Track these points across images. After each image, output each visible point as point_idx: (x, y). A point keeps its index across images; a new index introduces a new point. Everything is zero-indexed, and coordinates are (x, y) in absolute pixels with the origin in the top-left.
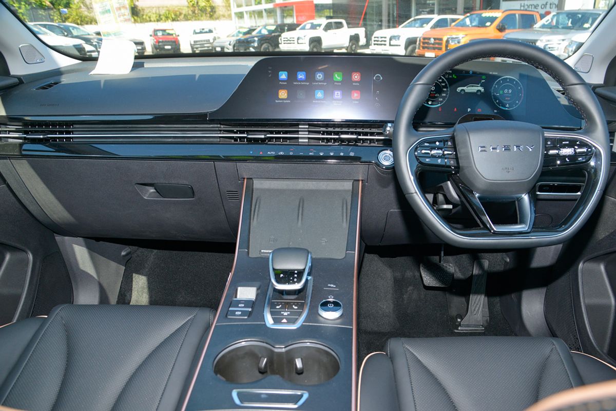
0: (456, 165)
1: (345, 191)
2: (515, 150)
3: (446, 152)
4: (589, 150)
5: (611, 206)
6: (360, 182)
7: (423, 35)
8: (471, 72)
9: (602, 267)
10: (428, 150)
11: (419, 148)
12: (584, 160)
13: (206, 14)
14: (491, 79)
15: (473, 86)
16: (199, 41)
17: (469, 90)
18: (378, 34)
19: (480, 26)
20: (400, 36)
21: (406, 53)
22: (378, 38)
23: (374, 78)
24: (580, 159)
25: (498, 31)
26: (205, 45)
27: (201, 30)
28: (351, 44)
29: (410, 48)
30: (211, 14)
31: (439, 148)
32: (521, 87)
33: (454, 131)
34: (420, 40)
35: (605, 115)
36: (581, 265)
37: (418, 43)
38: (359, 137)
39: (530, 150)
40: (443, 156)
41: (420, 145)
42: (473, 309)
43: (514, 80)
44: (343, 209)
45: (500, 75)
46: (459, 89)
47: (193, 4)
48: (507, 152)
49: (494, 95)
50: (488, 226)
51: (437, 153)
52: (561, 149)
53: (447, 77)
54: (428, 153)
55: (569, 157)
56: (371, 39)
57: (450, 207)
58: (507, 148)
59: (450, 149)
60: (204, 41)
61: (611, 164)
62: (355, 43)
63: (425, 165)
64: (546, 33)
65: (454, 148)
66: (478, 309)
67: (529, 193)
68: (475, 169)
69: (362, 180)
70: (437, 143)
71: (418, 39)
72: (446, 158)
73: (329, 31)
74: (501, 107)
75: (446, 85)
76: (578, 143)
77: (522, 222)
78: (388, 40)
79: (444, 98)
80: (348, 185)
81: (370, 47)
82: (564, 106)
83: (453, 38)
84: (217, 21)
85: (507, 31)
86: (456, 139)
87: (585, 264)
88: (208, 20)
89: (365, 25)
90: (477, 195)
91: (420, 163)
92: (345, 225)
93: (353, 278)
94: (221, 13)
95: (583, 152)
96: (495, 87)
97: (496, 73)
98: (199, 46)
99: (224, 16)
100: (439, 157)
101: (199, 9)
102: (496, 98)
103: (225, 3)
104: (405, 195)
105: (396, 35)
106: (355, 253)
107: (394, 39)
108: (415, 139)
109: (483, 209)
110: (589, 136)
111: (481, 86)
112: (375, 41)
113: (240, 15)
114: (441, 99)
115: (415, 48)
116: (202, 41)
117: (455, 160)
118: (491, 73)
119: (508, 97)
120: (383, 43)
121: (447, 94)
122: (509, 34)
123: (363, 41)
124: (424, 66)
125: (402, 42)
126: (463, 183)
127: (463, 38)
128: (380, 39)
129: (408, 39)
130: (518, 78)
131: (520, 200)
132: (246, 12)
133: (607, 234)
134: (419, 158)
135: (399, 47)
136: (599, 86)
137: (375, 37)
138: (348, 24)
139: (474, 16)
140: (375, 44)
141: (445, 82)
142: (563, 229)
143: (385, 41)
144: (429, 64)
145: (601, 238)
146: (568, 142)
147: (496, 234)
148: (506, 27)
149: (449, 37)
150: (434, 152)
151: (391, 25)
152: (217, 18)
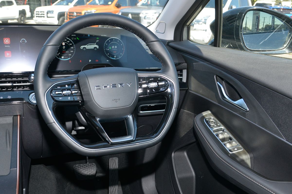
0: (82, 100)
1: (8, 124)
2: (119, 87)
3: (73, 92)
4: (166, 83)
5: (186, 115)
6: (19, 117)
7: (69, 10)
8: (89, 36)
9: (185, 154)
10: (60, 91)
11: (53, 91)
12: (164, 90)
14: (102, 39)
15: (91, 45)
17: (89, 47)
18: (38, 9)
19: (105, 4)
20: (53, 11)
21: (58, 23)
22: (38, 12)
23: (21, 41)
24: (162, 89)
25: (116, 8)
28: (20, 16)
29: (61, 19)
31: (68, 89)
32: (123, 44)
33: (78, 77)
34: (67, 14)
35: (173, 59)
36: (173, 154)
37: (66, 15)
38: (14, 84)
39: (129, 86)
40: (72, 95)
41: (54, 88)
42: (112, 190)
43: (118, 40)
44: (6, 138)
45: (108, 36)
46: (82, 47)
48: (114, 88)
49: (105, 50)
50: (107, 139)
51: (67, 93)
52: (149, 84)
53: (73, 39)
54: (60, 94)
55: (155, 88)
56: (34, 13)
57: (83, 128)
58: (114, 86)
59: (76, 89)
61: (180, 90)
62: (23, 15)
63: (59, 102)
64: (145, 9)
65: (79, 88)
66: (115, 190)
67: (132, 114)
68: (94, 101)
69: (20, 115)
70: (67, 86)
71: (66, 13)
72: (73, 96)
73: (3, 7)
74: (111, 58)
75: (73, 44)
76: (159, 79)
77: (130, 134)
78: (45, 13)
79: (72, 53)
80: (9, 120)
81: (34, 18)
82: (150, 55)
85: (122, 8)
86: (79, 82)
87: (176, 153)
89: (29, 4)
90: (98, 119)
91: (56, 101)
92: (9, 149)
93: (16, 189)
95: (163, 85)
96: (106, 45)
97: (106, 36)
100: (69, 96)
102: (107, 52)
104: (47, 125)
105: (51, 10)
106: (17, 169)
107: (50, 13)
108: (50, 84)
109: (103, 128)
110: (165, 74)
111: (96, 44)
112: (36, 14)
114: (70, 55)
115: (64, 19)
117: (81, 96)
118: (102, 35)
119: (115, 51)
120: (42, 15)
121: (74, 51)
122: (123, 9)
123: (28, 14)
124: (53, 32)
125: (56, 15)
126: (88, 112)
128: (40, 13)
129: (59, 13)
130: (120, 38)
131: (127, 119)
133: (186, 133)
134: (54, 98)
135: (53, 18)
136: (171, 41)
137: (36, 12)
138: (17, 3)
140: (37, 17)
141: (71, 43)
142: (155, 136)
143: (44, 14)
144: (56, 30)
145: (182, 136)
146: (153, 79)
147: (113, 144)
148: (121, 5)
150: (65, 92)
151: (47, 3)
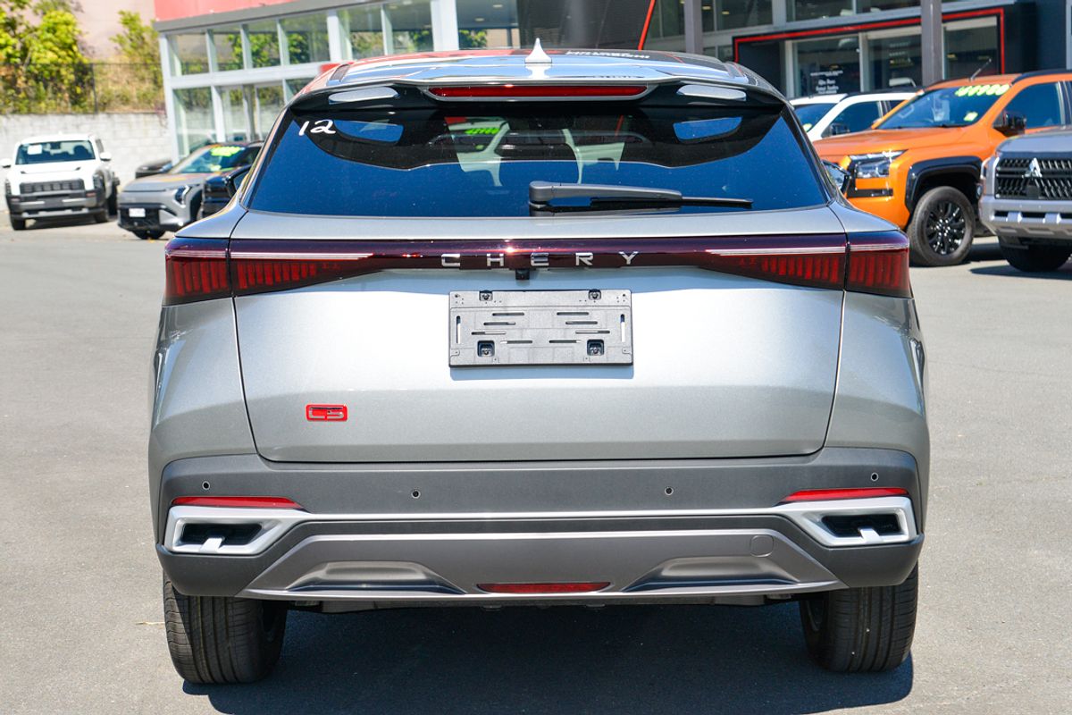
13: (57, 90)
16: (42, 186)
25: (999, 134)
26: (66, 201)
27: (48, 148)
30: (79, 90)
47: (9, 56)
60: (61, 184)
83: (864, 162)
84: (101, 117)
85: (1029, 133)
88: (64, 113)
94: (115, 89)
98: (41, 203)
99: (125, 100)
101: (30, 75)
103: (130, 55)
113: (195, 100)
116: (52, 185)
127: (894, 158)
132: (220, 89)
139: (936, 96)
148: (1025, 120)
149: (855, 158)
152: (102, 106)
